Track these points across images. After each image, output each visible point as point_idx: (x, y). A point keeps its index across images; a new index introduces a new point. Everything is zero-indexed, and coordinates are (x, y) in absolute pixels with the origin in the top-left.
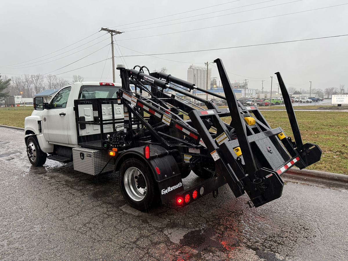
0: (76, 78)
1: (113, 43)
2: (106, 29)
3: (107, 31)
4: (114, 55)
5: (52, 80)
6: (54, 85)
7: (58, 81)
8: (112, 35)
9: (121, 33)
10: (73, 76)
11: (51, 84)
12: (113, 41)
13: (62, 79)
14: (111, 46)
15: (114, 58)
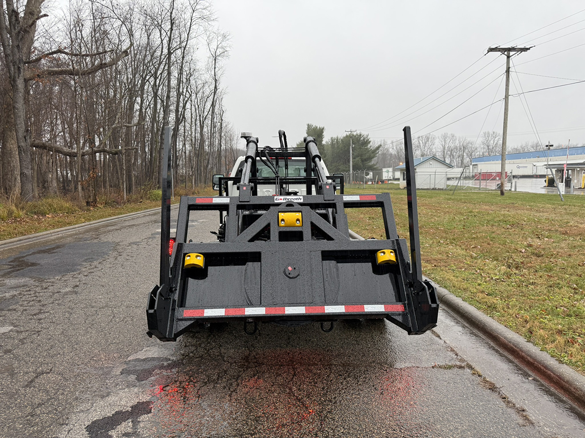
0: (488, 137)
1: (509, 72)
2: (496, 48)
3: (499, 51)
4: (508, 93)
5: (448, 141)
6: (450, 149)
7: (457, 143)
8: (508, 57)
9: (529, 49)
10: (484, 133)
11: (446, 148)
12: (509, 68)
13: (464, 139)
14: (505, 76)
15: (508, 98)
